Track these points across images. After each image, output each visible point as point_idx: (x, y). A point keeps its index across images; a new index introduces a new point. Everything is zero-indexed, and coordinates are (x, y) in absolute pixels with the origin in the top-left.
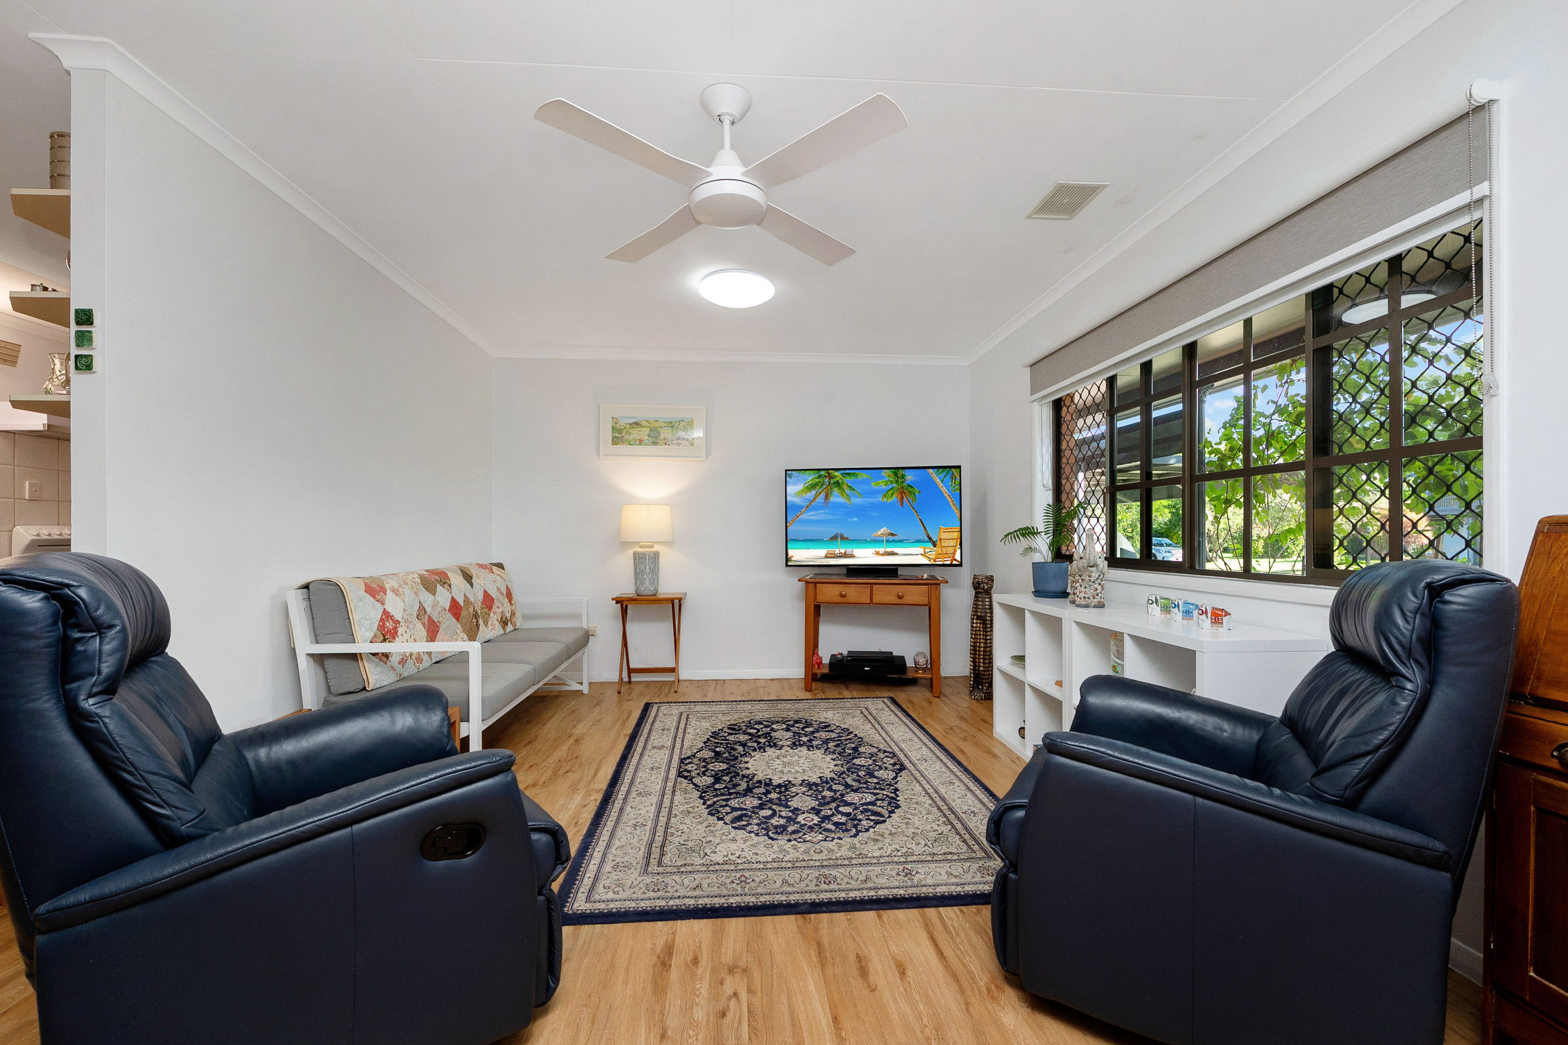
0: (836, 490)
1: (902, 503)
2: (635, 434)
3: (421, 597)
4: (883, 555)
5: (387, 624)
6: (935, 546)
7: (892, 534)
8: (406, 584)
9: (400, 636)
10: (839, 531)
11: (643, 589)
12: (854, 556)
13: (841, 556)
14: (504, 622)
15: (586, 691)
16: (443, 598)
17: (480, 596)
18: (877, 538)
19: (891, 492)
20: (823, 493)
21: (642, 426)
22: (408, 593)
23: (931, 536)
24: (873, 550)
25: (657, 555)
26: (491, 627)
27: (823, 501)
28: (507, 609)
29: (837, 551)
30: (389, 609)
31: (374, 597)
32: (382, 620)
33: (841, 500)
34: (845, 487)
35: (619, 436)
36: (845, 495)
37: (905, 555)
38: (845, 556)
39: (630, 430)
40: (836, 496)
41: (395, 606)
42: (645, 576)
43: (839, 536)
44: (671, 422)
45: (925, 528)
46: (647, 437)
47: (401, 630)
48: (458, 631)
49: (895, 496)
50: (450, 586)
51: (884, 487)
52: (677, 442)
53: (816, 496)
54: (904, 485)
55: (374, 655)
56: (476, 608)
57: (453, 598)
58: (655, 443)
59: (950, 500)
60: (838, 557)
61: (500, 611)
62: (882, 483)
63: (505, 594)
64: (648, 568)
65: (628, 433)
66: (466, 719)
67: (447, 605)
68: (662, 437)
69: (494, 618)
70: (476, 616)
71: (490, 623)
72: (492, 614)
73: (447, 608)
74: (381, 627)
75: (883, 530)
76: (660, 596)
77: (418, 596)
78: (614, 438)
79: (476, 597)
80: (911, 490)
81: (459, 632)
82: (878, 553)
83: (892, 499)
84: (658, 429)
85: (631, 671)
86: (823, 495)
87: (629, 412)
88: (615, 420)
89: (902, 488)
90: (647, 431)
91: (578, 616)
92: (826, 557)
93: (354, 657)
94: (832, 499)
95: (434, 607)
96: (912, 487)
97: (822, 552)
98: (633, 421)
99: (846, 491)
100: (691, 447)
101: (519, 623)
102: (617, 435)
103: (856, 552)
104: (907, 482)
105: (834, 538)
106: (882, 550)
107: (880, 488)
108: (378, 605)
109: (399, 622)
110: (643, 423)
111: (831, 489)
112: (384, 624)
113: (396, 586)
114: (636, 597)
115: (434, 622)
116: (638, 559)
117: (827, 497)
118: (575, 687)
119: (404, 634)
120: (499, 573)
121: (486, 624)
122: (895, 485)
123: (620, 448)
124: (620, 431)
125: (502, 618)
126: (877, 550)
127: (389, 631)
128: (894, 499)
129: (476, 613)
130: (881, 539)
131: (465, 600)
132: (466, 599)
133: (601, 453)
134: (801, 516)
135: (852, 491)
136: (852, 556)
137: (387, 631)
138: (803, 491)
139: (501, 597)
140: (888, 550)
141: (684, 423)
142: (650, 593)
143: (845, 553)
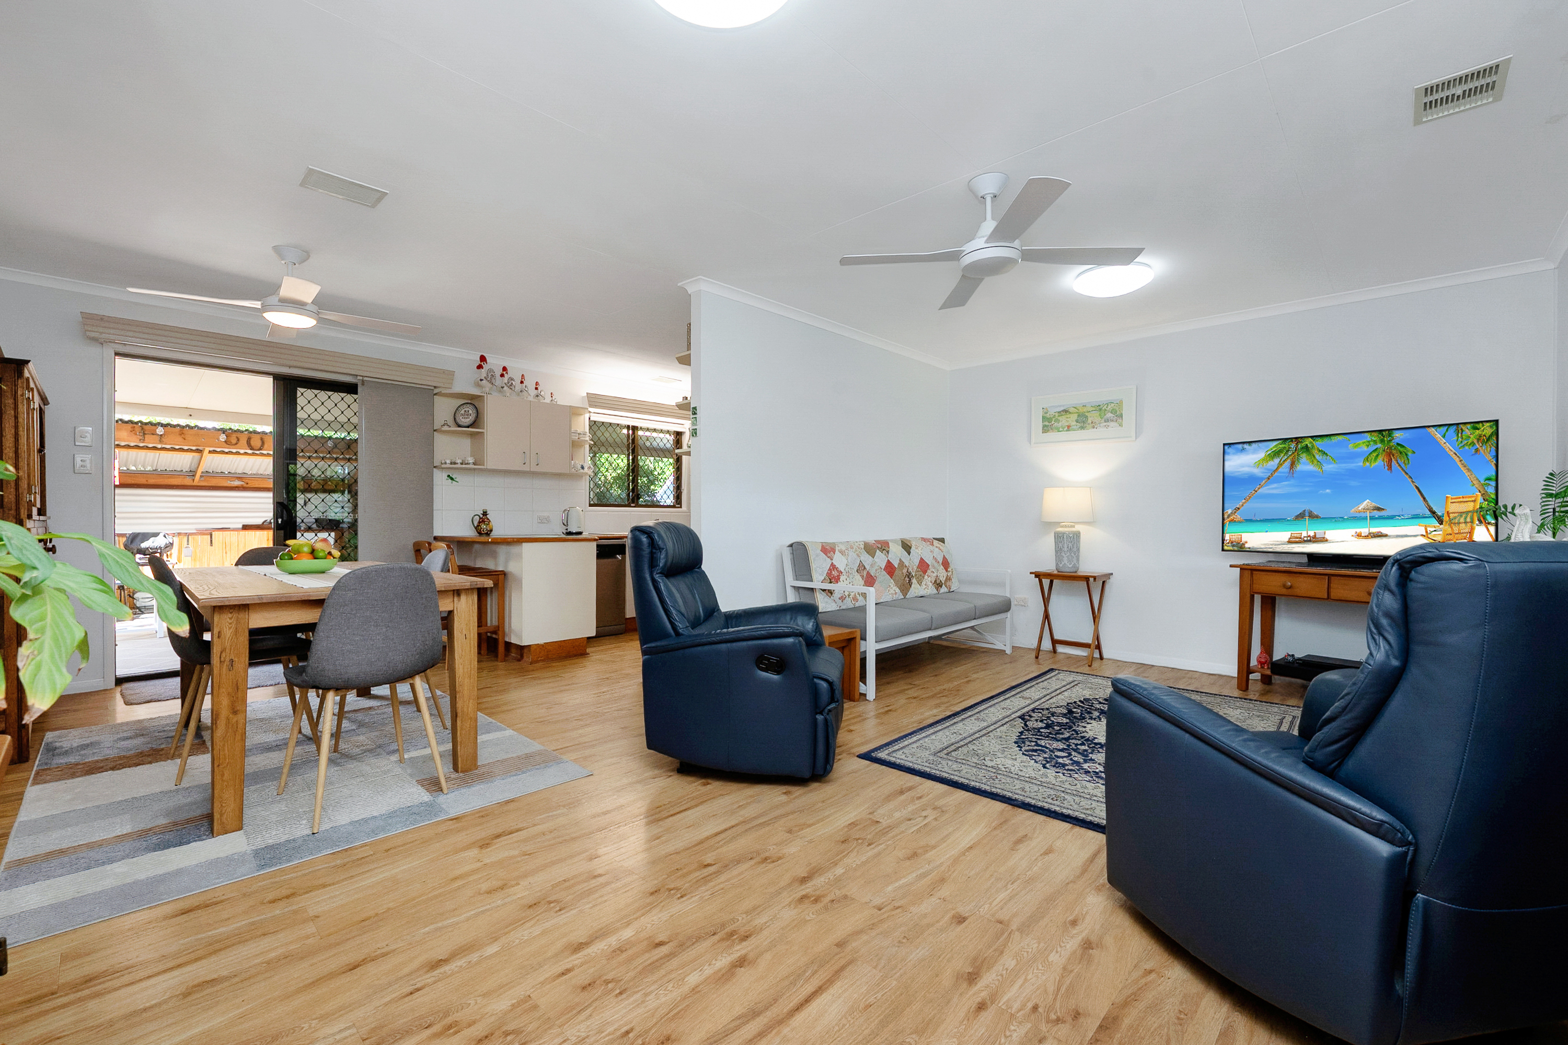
0: (1304, 457)
1: (1390, 467)
2: (1064, 421)
3: (862, 559)
4: (1366, 537)
5: (833, 573)
6: (1441, 523)
7: (1379, 509)
8: (852, 548)
9: (842, 581)
10: (1307, 507)
11: (1061, 566)
12: (1327, 541)
13: (1310, 541)
14: (938, 585)
15: (1008, 651)
16: (881, 559)
17: (917, 562)
18: (1358, 515)
19: (1375, 454)
20: (1289, 461)
21: (1070, 413)
22: (852, 554)
23: (1435, 509)
24: (1353, 531)
25: (1077, 535)
26: (924, 587)
27: (1288, 470)
28: (942, 574)
29: (1304, 534)
30: (835, 563)
31: (826, 555)
32: (830, 569)
33: (1310, 467)
34: (1315, 452)
35: (1048, 424)
36: (1315, 462)
37: (1398, 536)
38: (1314, 540)
39: (1059, 418)
40: (1304, 464)
41: (840, 562)
42: (1063, 554)
43: (1307, 514)
44: (1099, 406)
45: (1424, 498)
46: (1074, 423)
47: (842, 578)
48: (891, 584)
49: (1380, 458)
50: (888, 552)
51: (1366, 448)
52: (1105, 424)
53: (1280, 465)
54: (1391, 444)
55: (824, 590)
56: (910, 570)
57: (888, 560)
58: (1082, 428)
59: (1457, 460)
60: (1305, 541)
61: (935, 575)
62: (1362, 445)
63: (941, 562)
64: (1066, 546)
65: (1057, 421)
66: (864, 638)
67: (883, 565)
68: (1090, 421)
69: (928, 580)
70: (909, 575)
71: (924, 583)
72: (926, 577)
73: (883, 567)
74: (829, 574)
75: (1366, 503)
76: (1080, 574)
77: (859, 556)
78: (1044, 426)
79: (912, 562)
80: (1402, 449)
81: (892, 586)
82: (1359, 535)
83: (1376, 463)
84: (1086, 414)
85: (1055, 642)
86: (1288, 463)
87: (1057, 401)
88: (1045, 410)
89: (1390, 448)
90: (1075, 417)
91: (1002, 585)
92: (1290, 542)
93: (812, 590)
94: (1299, 467)
95: (872, 566)
96: (1403, 446)
97: (1285, 536)
98: (1062, 409)
99: (1317, 456)
100: (1120, 428)
101: (954, 586)
102: (1047, 423)
103: (1330, 534)
104: (1397, 441)
105: (1300, 516)
106: (1365, 531)
107: (1359, 450)
108: (829, 560)
109: (842, 573)
110: (1072, 410)
111: (1298, 455)
112: (831, 572)
113: (844, 548)
114: (1056, 572)
115: (871, 576)
116: (1059, 537)
117: (1293, 464)
118: (999, 646)
119: (845, 580)
120: (938, 545)
121: (920, 583)
122: (1379, 445)
123: (1051, 435)
124: (1049, 420)
125: (936, 581)
126: (1358, 530)
127: (834, 577)
128: (1380, 462)
129: (910, 574)
130: (1363, 515)
131: (899, 564)
132: (901, 563)
133: (1033, 441)
134: (1260, 490)
135: (1325, 457)
136: (1324, 540)
137: (833, 576)
138: (1263, 460)
139: (936, 564)
140: (1374, 530)
141: (1113, 405)
142: (1068, 571)
143: (1315, 537)
